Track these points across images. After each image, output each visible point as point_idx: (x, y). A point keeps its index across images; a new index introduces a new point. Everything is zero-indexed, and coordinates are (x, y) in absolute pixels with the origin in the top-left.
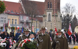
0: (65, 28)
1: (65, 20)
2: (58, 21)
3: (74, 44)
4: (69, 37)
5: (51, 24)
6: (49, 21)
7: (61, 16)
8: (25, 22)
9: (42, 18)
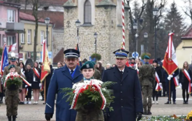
0: (142, 47)
1: (141, 21)
2: (117, 23)
3: (186, 102)
4: (169, 78)
5: (95, 34)
6: (87, 24)
7: (127, 9)
8: (3, 29)
9: (62, 13)
